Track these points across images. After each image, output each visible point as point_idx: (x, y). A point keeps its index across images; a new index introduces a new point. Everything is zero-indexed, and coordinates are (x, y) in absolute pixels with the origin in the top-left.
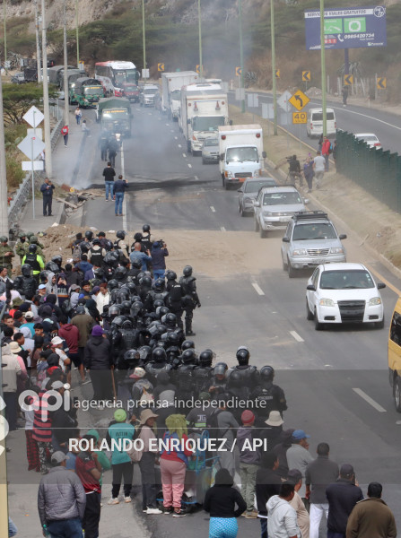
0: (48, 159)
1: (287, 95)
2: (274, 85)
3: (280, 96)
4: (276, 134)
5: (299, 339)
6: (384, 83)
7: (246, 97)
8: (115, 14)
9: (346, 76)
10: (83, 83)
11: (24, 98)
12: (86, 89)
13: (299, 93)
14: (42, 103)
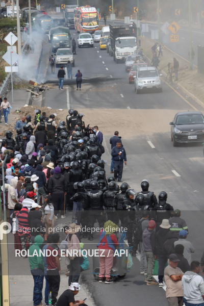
1: (166, 24)
2: (158, 18)
3: (162, 25)
5: (177, 175)
7: (141, 25)
11: (4, 27)
12: (42, 21)
13: (174, 23)
14: (16, 30)
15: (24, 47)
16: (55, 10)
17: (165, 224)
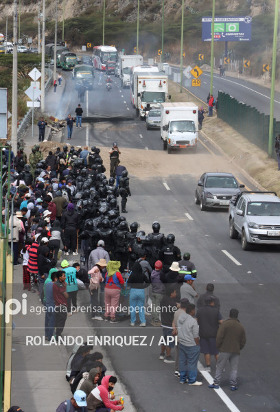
0: (42, 101)
1: (189, 68)
2: (182, 61)
3: (185, 69)
4: (181, 92)
5: (190, 218)
6: (248, 64)
8: (87, 13)
9: (225, 59)
10: (66, 55)
11: (29, 62)
12: (67, 59)
13: (197, 67)
14: (41, 66)
15: (47, 83)
16: (81, 48)
17: (175, 267)
